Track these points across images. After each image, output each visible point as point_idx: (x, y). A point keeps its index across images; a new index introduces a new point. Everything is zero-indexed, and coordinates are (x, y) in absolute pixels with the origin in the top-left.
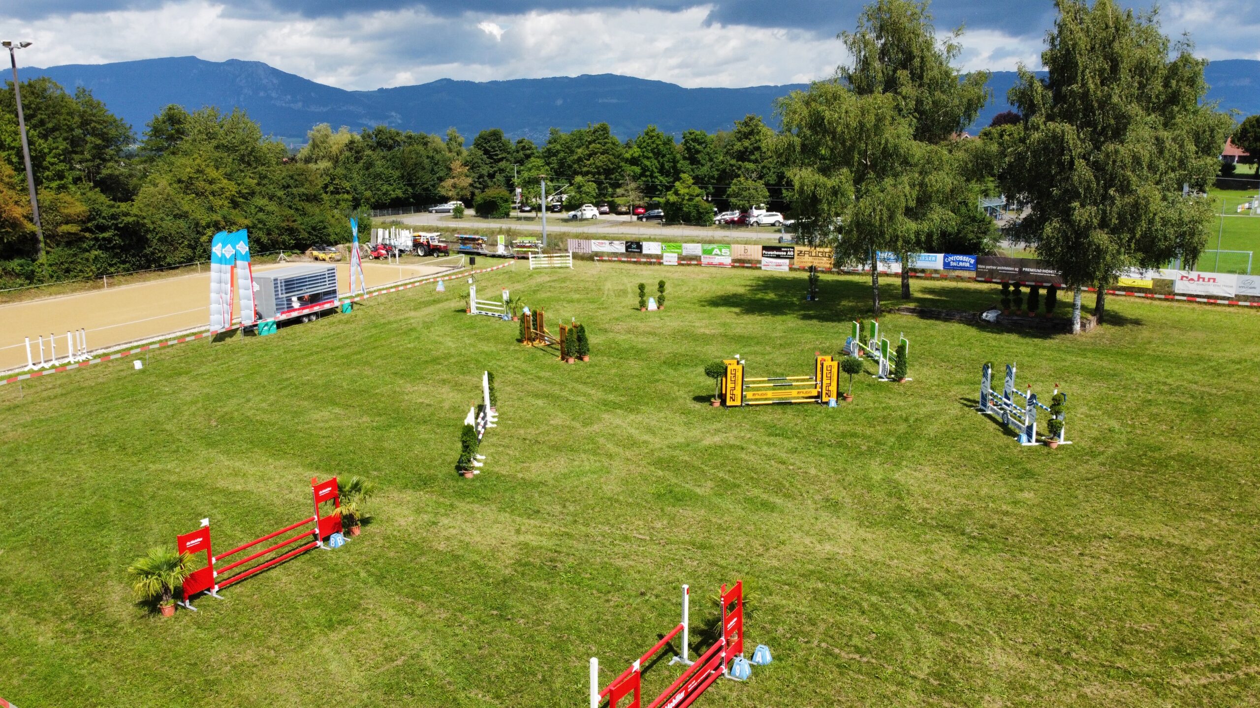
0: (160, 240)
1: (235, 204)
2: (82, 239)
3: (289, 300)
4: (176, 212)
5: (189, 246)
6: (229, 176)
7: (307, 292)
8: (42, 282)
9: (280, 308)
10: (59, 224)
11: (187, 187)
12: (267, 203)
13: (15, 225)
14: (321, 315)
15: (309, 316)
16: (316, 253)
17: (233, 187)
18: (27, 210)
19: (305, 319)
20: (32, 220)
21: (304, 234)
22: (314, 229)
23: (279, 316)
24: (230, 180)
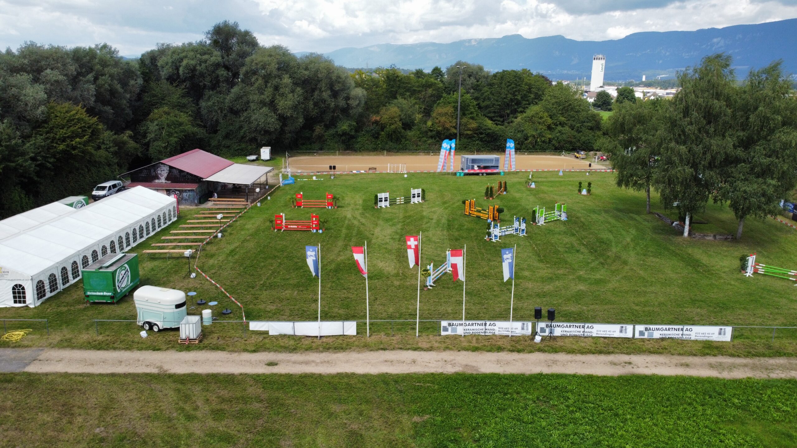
3: (473, 166)
7: (482, 165)
9: (468, 168)
10: (466, 131)
12: (567, 129)
13: (448, 130)
14: (488, 174)
15: (483, 174)
16: (576, 154)
17: (550, 121)
18: (454, 125)
19: (480, 174)
20: (456, 128)
21: (578, 144)
22: (584, 142)
23: (466, 171)
24: (551, 118)
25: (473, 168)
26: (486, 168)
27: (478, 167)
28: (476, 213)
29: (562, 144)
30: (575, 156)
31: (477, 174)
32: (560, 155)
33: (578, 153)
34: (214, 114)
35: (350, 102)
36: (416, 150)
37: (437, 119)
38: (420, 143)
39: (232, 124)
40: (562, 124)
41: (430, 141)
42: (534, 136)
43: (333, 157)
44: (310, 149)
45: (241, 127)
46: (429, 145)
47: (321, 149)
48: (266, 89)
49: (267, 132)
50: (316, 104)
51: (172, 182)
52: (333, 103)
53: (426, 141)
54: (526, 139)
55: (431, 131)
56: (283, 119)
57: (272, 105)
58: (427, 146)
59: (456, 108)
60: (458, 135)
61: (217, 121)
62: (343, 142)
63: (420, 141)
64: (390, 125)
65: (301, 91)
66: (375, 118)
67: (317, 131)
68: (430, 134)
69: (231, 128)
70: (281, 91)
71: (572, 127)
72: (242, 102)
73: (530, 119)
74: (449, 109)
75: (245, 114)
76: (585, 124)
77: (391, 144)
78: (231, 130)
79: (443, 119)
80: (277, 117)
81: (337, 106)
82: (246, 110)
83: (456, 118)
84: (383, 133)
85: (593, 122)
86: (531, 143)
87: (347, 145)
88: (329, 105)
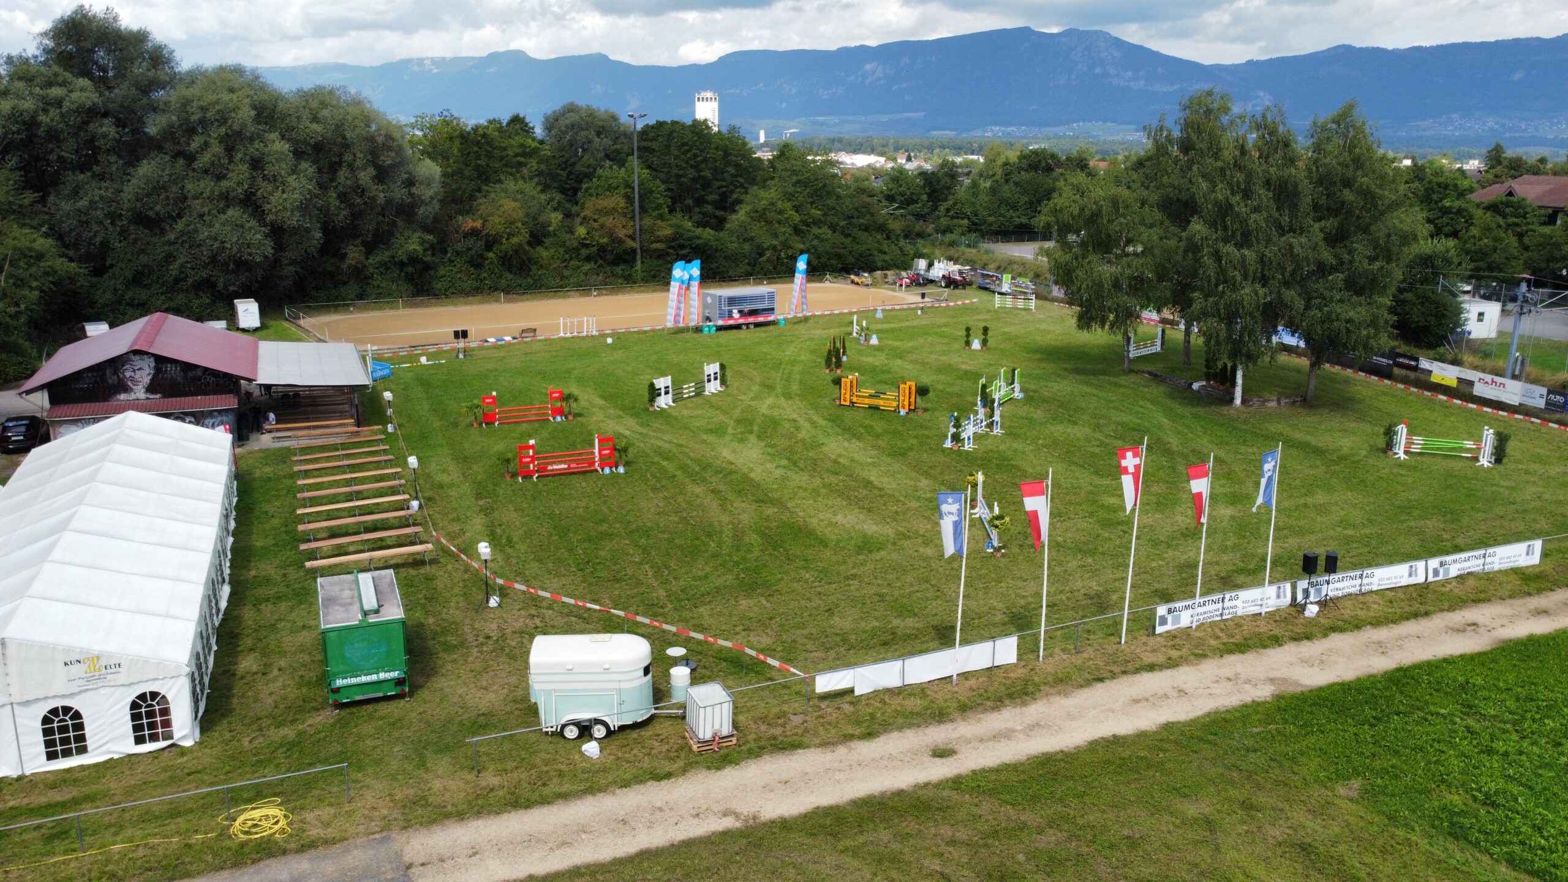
0: (725, 257)
1: (797, 231)
2: (668, 254)
3: (730, 312)
4: (746, 236)
5: (749, 264)
6: (797, 209)
7: (747, 308)
8: (635, 282)
9: (721, 316)
10: (652, 243)
11: (761, 217)
12: (825, 231)
13: (621, 242)
14: (757, 325)
15: (747, 325)
16: (852, 277)
17: (797, 218)
18: (631, 232)
19: (744, 327)
20: (634, 239)
21: (851, 260)
22: (861, 255)
23: (720, 323)
24: (797, 211)
25: (730, 317)
26: (753, 313)
27: (740, 312)
28: (867, 401)
29: (824, 260)
30: (853, 282)
31: (738, 327)
32: (821, 281)
33: (857, 275)
34: (95, 228)
35: (414, 190)
36: (561, 287)
37: (595, 221)
38: (567, 273)
39: (143, 251)
40: (817, 222)
41: (586, 267)
42: (774, 248)
43: (393, 312)
44: (337, 298)
45: (170, 258)
46: (586, 274)
47: (360, 297)
48: (231, 167)
49: (241, 264)
50: (343, 197)
51: (164, 396)
52: (382, 195)
53: (578, 267)
54: (761, 255)
55: (587, 246)
56: (277, 231)
57: (251, 202)
58: (582, 277)
59: (629, 199)
60: (639, 251)
61: (105, 244)
62: (409, 279)
63: (566, 267)
64: (507, 239)
65: (311, 170)
66: (469, 223)
67: (351, 256)
68: (584, 252)
69: (144, 259)
70: (270, 170)
71: (833, 228)
72: (167, 198)
73: (760, 216)
74: (616, 201)
75: (180, 225)
76: (855, 221)
77: (510, 276)
78: (145, 266)
79: (609, 221)
80: (266, 230)
81: (389, 201)
82: (179, 216)
83: (633, 218)
84: (491, 255)
85: (868, 217)
86: (768, 260)
87: (416, 285)
88: (374, 198)
